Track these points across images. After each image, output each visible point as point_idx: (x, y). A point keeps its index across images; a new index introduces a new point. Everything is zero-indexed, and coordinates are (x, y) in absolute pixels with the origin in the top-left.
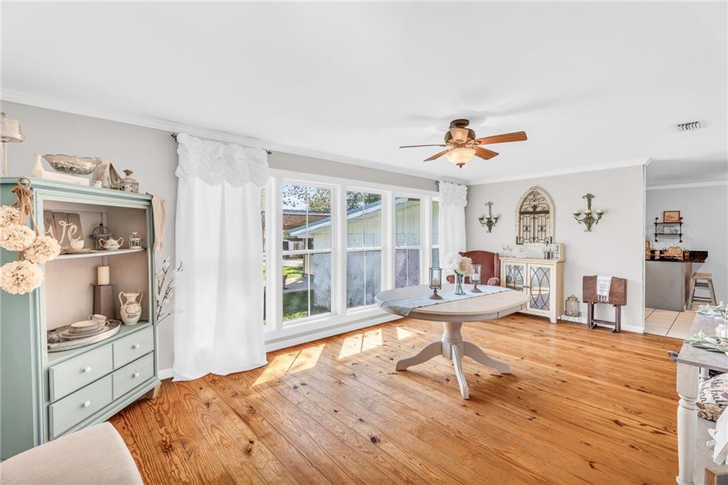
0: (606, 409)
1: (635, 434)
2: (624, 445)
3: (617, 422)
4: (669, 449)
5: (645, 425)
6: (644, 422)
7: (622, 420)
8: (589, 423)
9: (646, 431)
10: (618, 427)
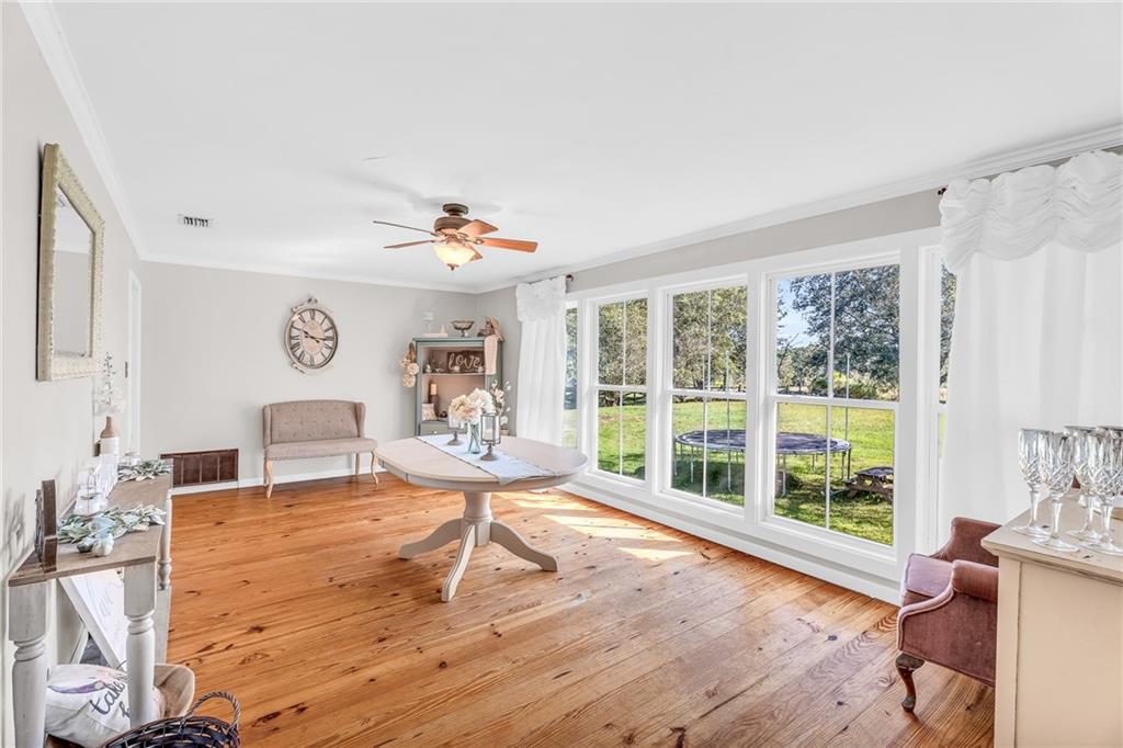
0: (286, 637)
1: (233, 628)
2: (234, 612)
3: (259, 629)
4: (188, 636)
5: (228, 648)
6: (232, 651)
7: (257, 636)
8: (284, 609)
9: (222, 641)
10: (254, 624)
